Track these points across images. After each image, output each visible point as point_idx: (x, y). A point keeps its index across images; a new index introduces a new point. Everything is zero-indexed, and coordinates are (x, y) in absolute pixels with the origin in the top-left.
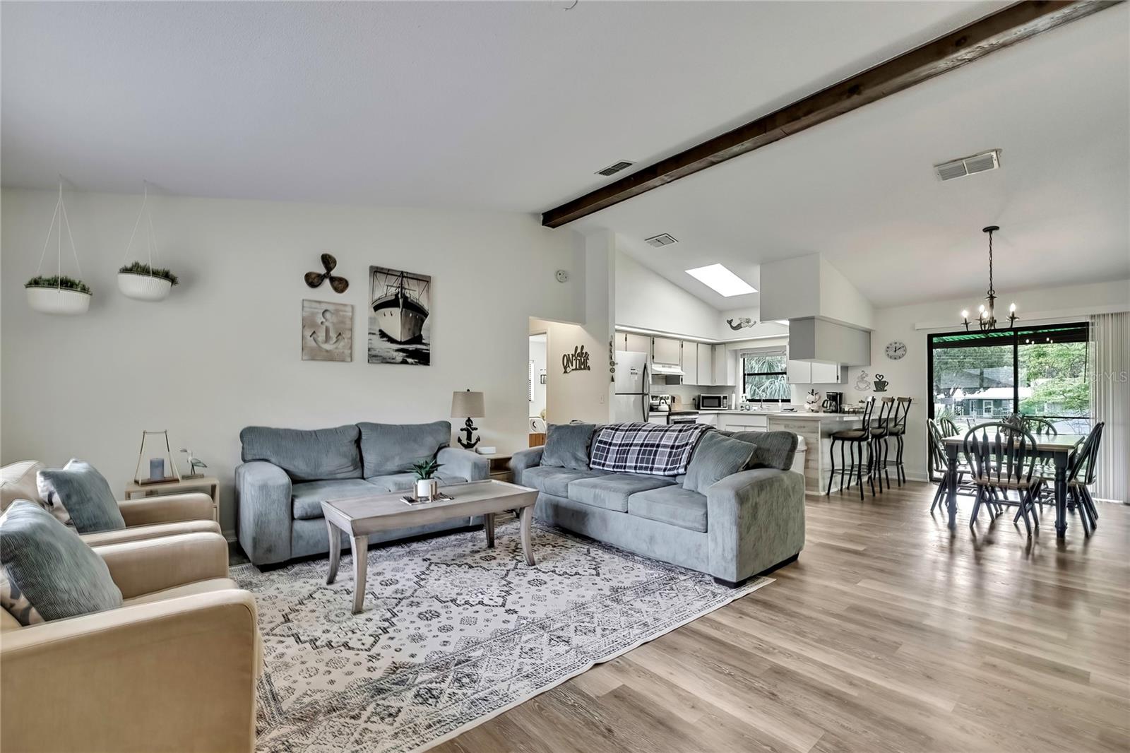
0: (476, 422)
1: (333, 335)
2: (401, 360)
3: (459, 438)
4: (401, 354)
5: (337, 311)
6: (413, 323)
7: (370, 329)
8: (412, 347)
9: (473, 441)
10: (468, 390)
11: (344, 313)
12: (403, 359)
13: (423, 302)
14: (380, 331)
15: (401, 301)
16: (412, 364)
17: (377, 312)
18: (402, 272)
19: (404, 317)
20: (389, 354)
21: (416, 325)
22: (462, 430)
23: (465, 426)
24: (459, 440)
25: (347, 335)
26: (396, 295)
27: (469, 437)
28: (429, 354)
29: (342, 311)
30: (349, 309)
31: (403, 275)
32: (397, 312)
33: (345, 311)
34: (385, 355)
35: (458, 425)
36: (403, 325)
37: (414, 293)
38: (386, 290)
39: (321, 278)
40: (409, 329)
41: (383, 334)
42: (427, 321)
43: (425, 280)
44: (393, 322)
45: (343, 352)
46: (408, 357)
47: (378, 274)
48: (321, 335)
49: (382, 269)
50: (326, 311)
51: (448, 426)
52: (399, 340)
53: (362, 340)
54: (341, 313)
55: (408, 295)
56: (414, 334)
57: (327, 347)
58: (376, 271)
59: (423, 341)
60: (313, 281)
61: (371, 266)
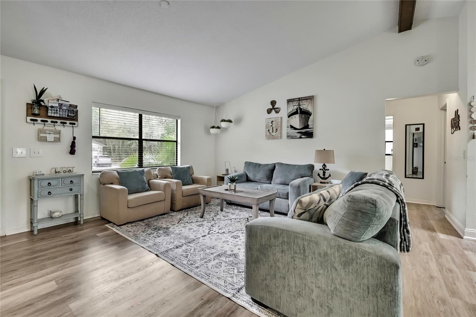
1: (275, 130)
2: (299, 137)
3: (318, 173)
4: (299, 134)
5: (276, 120)
6: (304, 120)
8: (304, 131)
9: (327, 176)
10: (324, 149)
11: (278, 121)
12: (300, 137)
13: (310, 109)
14: (291, 126)
15: (299, 111)
16: (304, 138)
17: (289, 118)
18: (299, 98)
19: (301, 118)
20: (294, 135)
21: (306, 120)
22: (320, 169)
23: (322, 168)
25: (279, 129)
26: (297, 109)
27: (324, 173)
29: (277, 120)
30: (280, 119)
31: (300, 99)
32: (297, 116)
33: (278, 120)
34: (292, 135)
36: (300, 121)
37: (305, 106)
38: (293, 107)
39: (271, 110)
40: (303, 123)
41: (292, 127)
42: (311, 117)
43: (310, 98)
44: (296, 121)
45: (278, 136)
46: (302, 135)
47: (289, 102)
48: (271, 131)
49: (291, 100)
50: (272, 121)
51: (312, 167)
52: (298, 128)
53: (285, 130)
54: (277, 121)
55: (302, 108)
56: (305, 125)
57: (273, 134)
58: (289, 101)
59: (309, 127)
60: (269, 111)
61: (287, 100)
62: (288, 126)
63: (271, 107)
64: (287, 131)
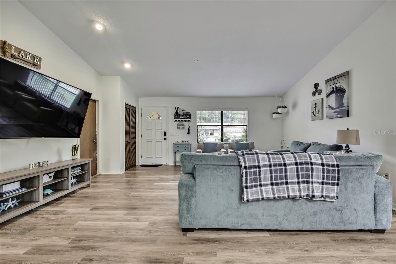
11: (320, 102)
12: (336, 116)
13: (343, 86)
14: (329, 105)
15: (335, 90)
17: (328, 98)
18: (335, 77)
19: (336, 96)
21: (341, 99)
26: (333, 88)
30: (321, 100)
31: (335, 78)
32: (334, 95)
36: (336, 101)
37: (340, 83)
38: (331, 87)
39: (315, 92)
40: (338, 102)
41: (330, 107)
42: (345, 95)
43: (344, 75)
44: (333, 100)
49: (328, 80)
52: (335, 107)
55: (337, 86)
56: (340, 103)
58: (327, 81)
59: (344, 105)
60: (314, 94)
61: (325, 81)
63: (314, 90)
64: (326, 111)
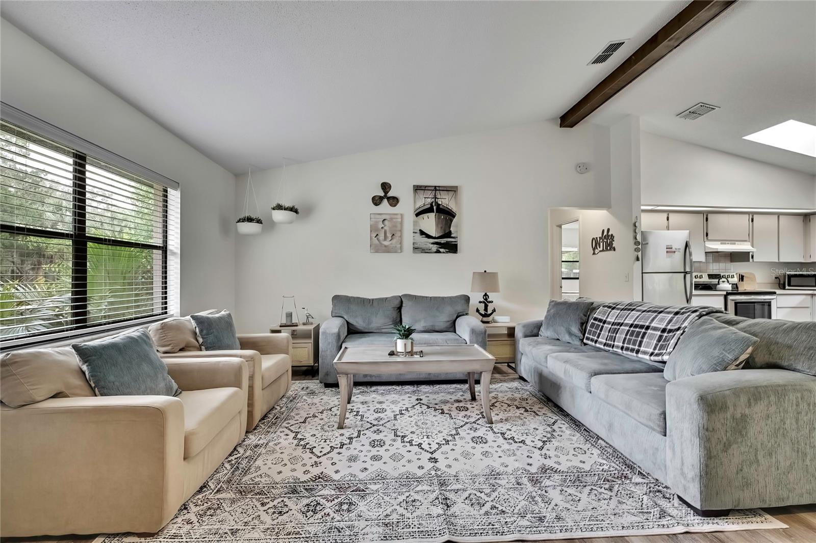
0: (492, 296)
1: (389, 235)
2: (435, 250)
3: (477, 308)
4: (435, 245)
5: (392, 219)
6: (444, 223)
7: (414, 229)
8: (443, 241)
9: (489, 312)
10: (485, 271)
11: (396, 220)
13: (452, 206)
14: (420, 230)
15: (435, 208)
16: (444, 253)
17: (418, 217)
18: (435, 187)
19: (438, 219)
20: (427, 246)
21: (446, 224)
22: (480, 302)
23: (482, 300)
24: (478, 311)
25: (398, 234)
26: (431, 204)
27: (486, 309)
28: (457, 244)
29: (394, 218)
30: (399, 216)
31: (436, 189)
32: (432, 216)
33: (397, 218)
34: (424, 246)
35: (476, 299)
36: (437, 225)
37: (445, 200)
38: (424, 200)
39: (381, 198)
40: (441, 228)
41: (422, 233)
42: (455, 220)
43: (453, 190)
44: (430, 223)
45: (396, 246)
46: (440, 248)
47: (418, 191)
48: (382, 237)
49: (421, 186)
50: (384, 220)
51: (467, 299)
52: (434, 236)
53: (409, 238)
54: (394, 220)
55: (440, 203)
56: (445, 231)
57: (386, 243)
58: (417, 189)
60: (377, 201)
61: (414, 186)
62: (416, 231)
64: (414, 239)
